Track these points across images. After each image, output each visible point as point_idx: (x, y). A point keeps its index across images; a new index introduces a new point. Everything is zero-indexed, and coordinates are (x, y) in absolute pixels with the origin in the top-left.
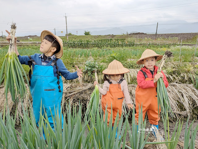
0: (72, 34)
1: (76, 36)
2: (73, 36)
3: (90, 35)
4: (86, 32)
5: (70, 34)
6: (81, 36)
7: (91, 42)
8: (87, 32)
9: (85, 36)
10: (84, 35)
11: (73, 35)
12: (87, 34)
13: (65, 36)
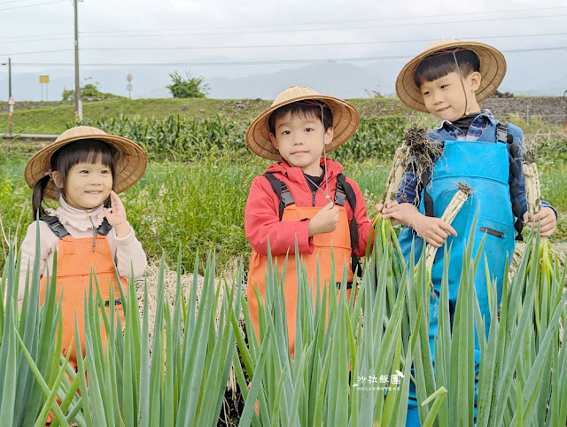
0: (103, 89)
1: (124, 101)
2: (108, 102)
3: (201, 96)
4: (178, 83)
5: (90, 93)
6: (152, 101)
7: (232, 132)
8: (185, 79)
9: (171, 103)
10: (169, 95)
11: (108, 96)
12: (184, 90)
13: (60, 98)
